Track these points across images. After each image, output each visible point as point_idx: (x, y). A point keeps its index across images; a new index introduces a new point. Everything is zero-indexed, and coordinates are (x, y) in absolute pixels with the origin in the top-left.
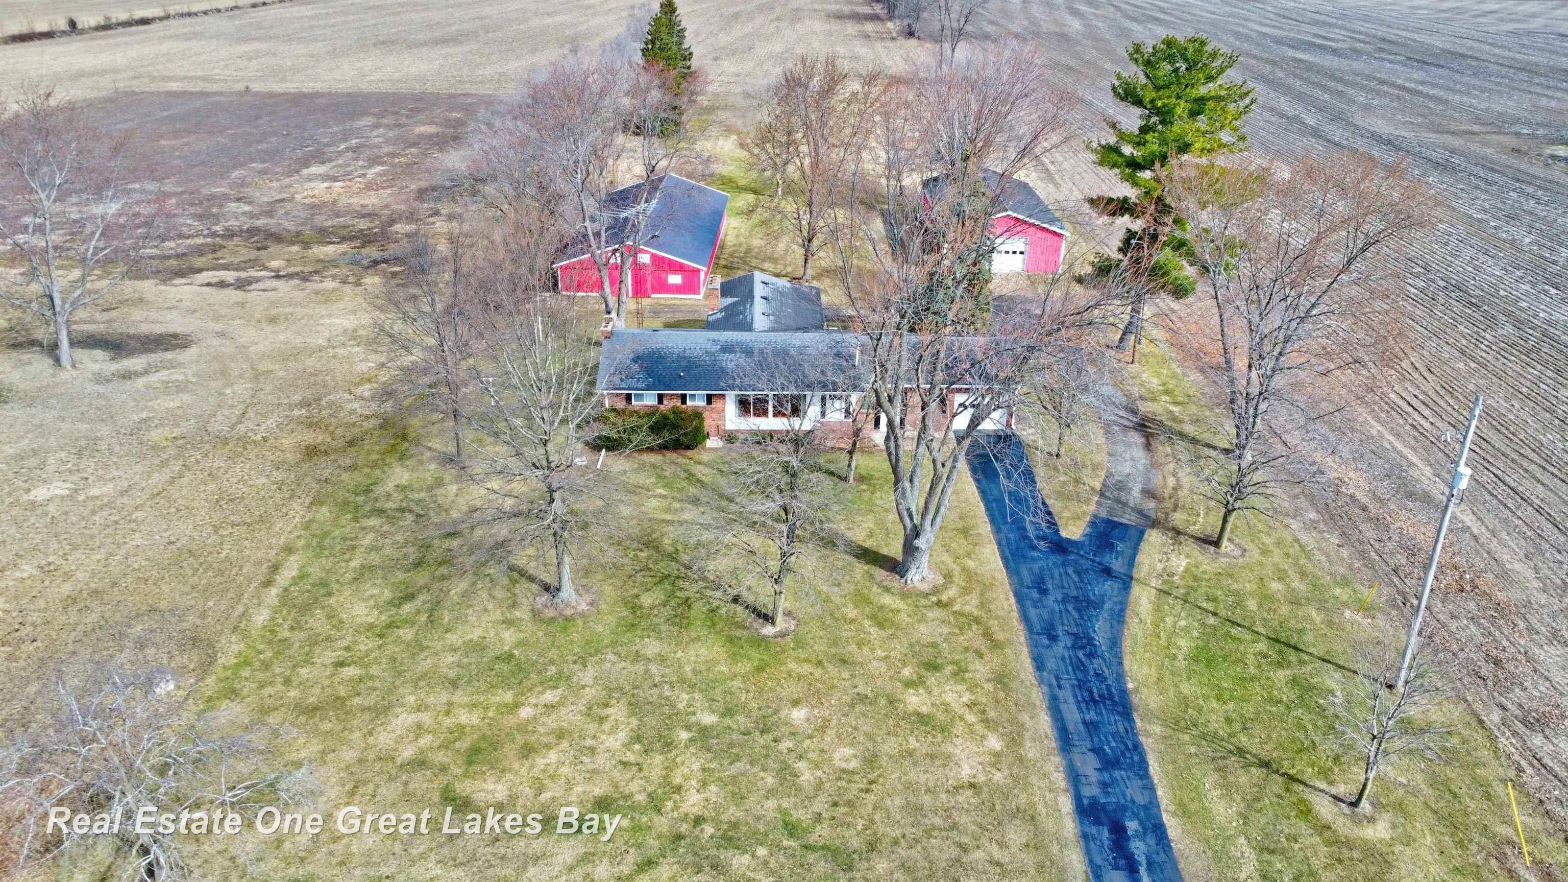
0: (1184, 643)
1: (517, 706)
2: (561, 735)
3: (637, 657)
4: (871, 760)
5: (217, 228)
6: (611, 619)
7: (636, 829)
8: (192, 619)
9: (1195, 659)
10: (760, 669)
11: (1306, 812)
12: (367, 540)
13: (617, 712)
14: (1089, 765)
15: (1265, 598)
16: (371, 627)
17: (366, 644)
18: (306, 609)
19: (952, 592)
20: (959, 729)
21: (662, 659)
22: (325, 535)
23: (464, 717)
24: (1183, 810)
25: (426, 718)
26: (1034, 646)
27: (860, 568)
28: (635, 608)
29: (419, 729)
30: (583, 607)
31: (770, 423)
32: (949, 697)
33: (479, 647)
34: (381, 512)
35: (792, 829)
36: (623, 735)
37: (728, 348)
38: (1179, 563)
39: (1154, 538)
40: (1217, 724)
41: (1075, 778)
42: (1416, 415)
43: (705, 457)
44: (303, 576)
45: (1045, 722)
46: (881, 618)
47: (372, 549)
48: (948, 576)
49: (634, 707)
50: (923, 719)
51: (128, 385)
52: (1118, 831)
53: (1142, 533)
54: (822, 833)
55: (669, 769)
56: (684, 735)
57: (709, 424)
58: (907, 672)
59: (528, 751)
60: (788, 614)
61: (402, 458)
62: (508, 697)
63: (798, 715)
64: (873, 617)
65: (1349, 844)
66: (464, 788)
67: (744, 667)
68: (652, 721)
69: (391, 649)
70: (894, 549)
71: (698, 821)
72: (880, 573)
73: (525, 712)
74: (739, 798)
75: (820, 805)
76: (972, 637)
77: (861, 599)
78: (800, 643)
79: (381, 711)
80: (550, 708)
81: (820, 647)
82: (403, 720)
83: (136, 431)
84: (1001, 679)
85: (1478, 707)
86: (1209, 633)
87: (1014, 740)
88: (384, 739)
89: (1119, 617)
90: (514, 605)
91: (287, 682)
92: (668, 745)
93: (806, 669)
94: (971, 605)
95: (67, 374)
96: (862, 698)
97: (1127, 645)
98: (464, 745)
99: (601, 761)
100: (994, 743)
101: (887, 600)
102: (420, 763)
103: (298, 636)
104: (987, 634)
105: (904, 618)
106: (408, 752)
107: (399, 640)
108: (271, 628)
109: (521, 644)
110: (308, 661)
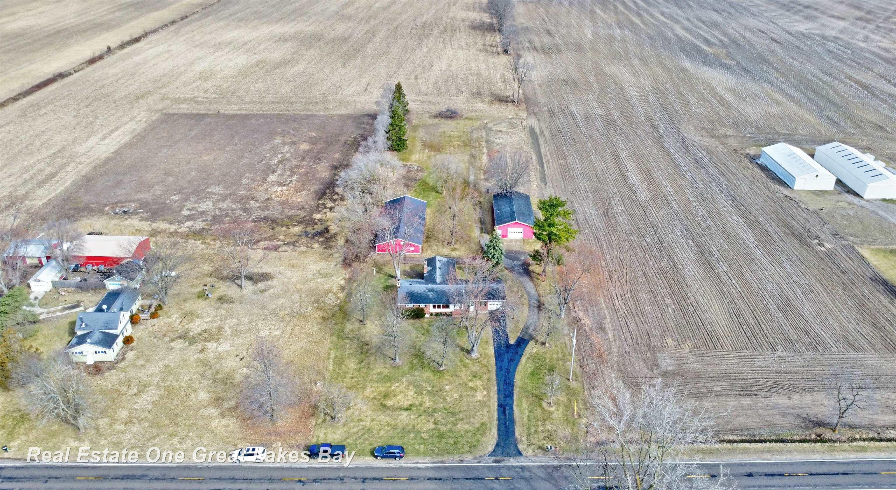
0: (529, 370)
1: (390, 387)
2: (401, 392)
3: (414, 376)
4: (461, 396)
5: (253, 217)
6: (407, 367)
7: (417, 409)
8: (316, 368)
9: (530, 374)
10: (439, 378)
11: (540, 405)
12: (348, 346)
13: (411, 387)
14: (502, 397)
15: (552, 359)
16: (356, 369)
17: (356, 373)
18: (340, 365)
19: (482, 359)
20: (479, 390)
21: (419, 376)
22: (337, 345)
23: (381, 389)
24: (518, 405)
25: (373, 389)
26: (497, 371)
27: (462, 353)
28: (412, 364)
29: (373, 392)
30: (401, 364)
31: (441, 310)
32: (478, 383)
33: (380, 374)
34: (348, 338)
35: (445, 409)
36: (413, 392)
37: (430, 290)
38: (535, 350)
39: (531, 343)
40: (530, 388)
41: (499, 399)
42: (616, 301)
43: (425, 320)
44: (336, 357)
45: (495, 388)
46: (465, 366)
47: (349, 349)
48: (481, 355)
49: (415, 386)
50: (472, 388)
51: (263, 295)
52: (505, 409)
53: (529, 341)
54: (451, 410)
55: (423, 398)
56: (425, 392)
57: (426, 311)
58: (470, 378)
59: (395, 396)
60: (445, 365)
61: (348, 321)
62: (389, 385)
63: (447, 388)
64: (464, 365)
65: (546, 411)
66: (385, 403)
67: (436, 377)
68: (418, 389)
69: (362, 374)
70: (469, 348)
71: (428, 408)
72: (466, 354)
73: (393, 388)
74: (436, 404)
75: (451, 405)
76: (484, 370)
77: (461, 361)
78: (448, 372)
79: (364, 388)
80: (398, 387)
81: (452, 373)
82: (369, 390)
83: (275, 312)
84: (489, 380)
85: (585, 384)
86: (536, 368)
87: (489, 392)
88: (367, 394)
89: (517, 365)
90: (386, 363)
91: (343, 382)
92: (422, 394)
93: (449, 377)
94: (485, 362)
95: (245, 292)
96: (460, 384)
97: (517, 371)
98: (382, 394)
99: (409, 397)
100: (485, 393)
101: (467, 361)
102: (375, 398)
103: (340, 372)
104: (488, 369)
105: (470, 365)
106: (372, 396)
107: (363, 372)
108: (334, 370)
109: (389, 373)
110: (345, 377)
